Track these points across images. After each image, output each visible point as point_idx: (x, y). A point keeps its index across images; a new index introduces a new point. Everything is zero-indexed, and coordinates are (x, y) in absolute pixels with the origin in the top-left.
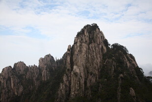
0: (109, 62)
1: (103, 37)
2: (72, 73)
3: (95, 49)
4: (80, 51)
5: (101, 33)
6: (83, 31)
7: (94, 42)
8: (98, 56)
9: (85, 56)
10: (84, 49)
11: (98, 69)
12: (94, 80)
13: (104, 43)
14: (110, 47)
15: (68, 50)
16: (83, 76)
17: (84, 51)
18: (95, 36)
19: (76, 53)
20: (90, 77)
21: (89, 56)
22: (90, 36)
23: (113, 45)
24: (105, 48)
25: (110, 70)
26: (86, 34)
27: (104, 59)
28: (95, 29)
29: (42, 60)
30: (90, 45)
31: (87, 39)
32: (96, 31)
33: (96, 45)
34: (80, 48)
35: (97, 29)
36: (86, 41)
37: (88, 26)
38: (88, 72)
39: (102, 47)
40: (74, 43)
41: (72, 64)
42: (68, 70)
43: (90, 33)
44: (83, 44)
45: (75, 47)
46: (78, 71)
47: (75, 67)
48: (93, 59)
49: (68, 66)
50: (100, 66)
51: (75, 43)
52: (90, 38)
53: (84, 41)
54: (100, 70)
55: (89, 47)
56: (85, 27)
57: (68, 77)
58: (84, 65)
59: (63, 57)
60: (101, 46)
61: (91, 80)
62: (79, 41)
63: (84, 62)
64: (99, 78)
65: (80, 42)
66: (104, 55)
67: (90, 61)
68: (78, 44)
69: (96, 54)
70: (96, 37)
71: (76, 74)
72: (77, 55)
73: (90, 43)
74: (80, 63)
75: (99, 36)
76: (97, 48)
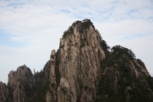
0: (110, 71)
1: (99, 37)
2: (59, 89)
3: (90, 54)
4: (69, 58)
5: (97, 32)
6: (71, 29)
7: (88, 44)
8: (94, 63)
9: (76, 64)
10: (74, 54)
11: (95, 82)
12: (90, 97)
13: (101, 46)
14: (110, 51)
15: (52, 57)
16: (74, 92)
17: (74, 58)
18: (88, 36)
19: (63, 60)
20: (85, 93)
21: (82, 64)
22: (81, 36)
23: (114, 48)
24: (102, 52)
25: (113, 82)
26: (75, 34)
27: (102, 67)
28: (88, 27)
29: (12, 75)
30: (83, 49)
31: (78, 40)
32: (89, 30)
33: (90, 48)
34: (68, 53)
35: (91, 27)
36: (76, 44)
37: (78, 22)
38: (81, 87)
39: (99, 51)
40: (60, 47)
41: (58, 76)
42: (53, 85)
43: (81, 32)
44: (73, 47)
45: (62, 52)
46: (67, 85)
47: (62, 80)
48: (87, 69)
49: (53, 80)
50: (98, 77)
51: (62, 47)
52: (81, 39)
53: (74, 43)
54: (97, 84)
55: (81, 52)
56: (74, 24)
57: (52, 96)
58: (76, 77)
59: (44, 69)
60: (97, 50)
61: (86, 98)
62: (66, 43)
63: (74, 72)
64: (97, 95)
65: (68, 45)
66: (102, 62)
67: (84, 71)
68: (66, 48)
69: (91, 60)
70: (90, 38)
71: (64, 90)
72: (65, 62)
73: (83, 45)
74: (69, 74)
75: (94, 35)
76: (92, 53)
